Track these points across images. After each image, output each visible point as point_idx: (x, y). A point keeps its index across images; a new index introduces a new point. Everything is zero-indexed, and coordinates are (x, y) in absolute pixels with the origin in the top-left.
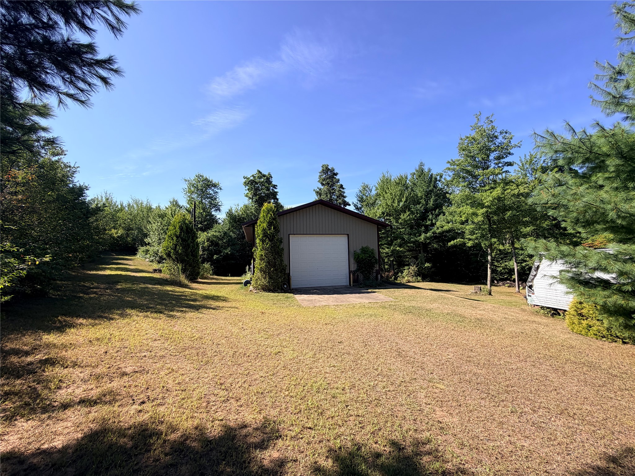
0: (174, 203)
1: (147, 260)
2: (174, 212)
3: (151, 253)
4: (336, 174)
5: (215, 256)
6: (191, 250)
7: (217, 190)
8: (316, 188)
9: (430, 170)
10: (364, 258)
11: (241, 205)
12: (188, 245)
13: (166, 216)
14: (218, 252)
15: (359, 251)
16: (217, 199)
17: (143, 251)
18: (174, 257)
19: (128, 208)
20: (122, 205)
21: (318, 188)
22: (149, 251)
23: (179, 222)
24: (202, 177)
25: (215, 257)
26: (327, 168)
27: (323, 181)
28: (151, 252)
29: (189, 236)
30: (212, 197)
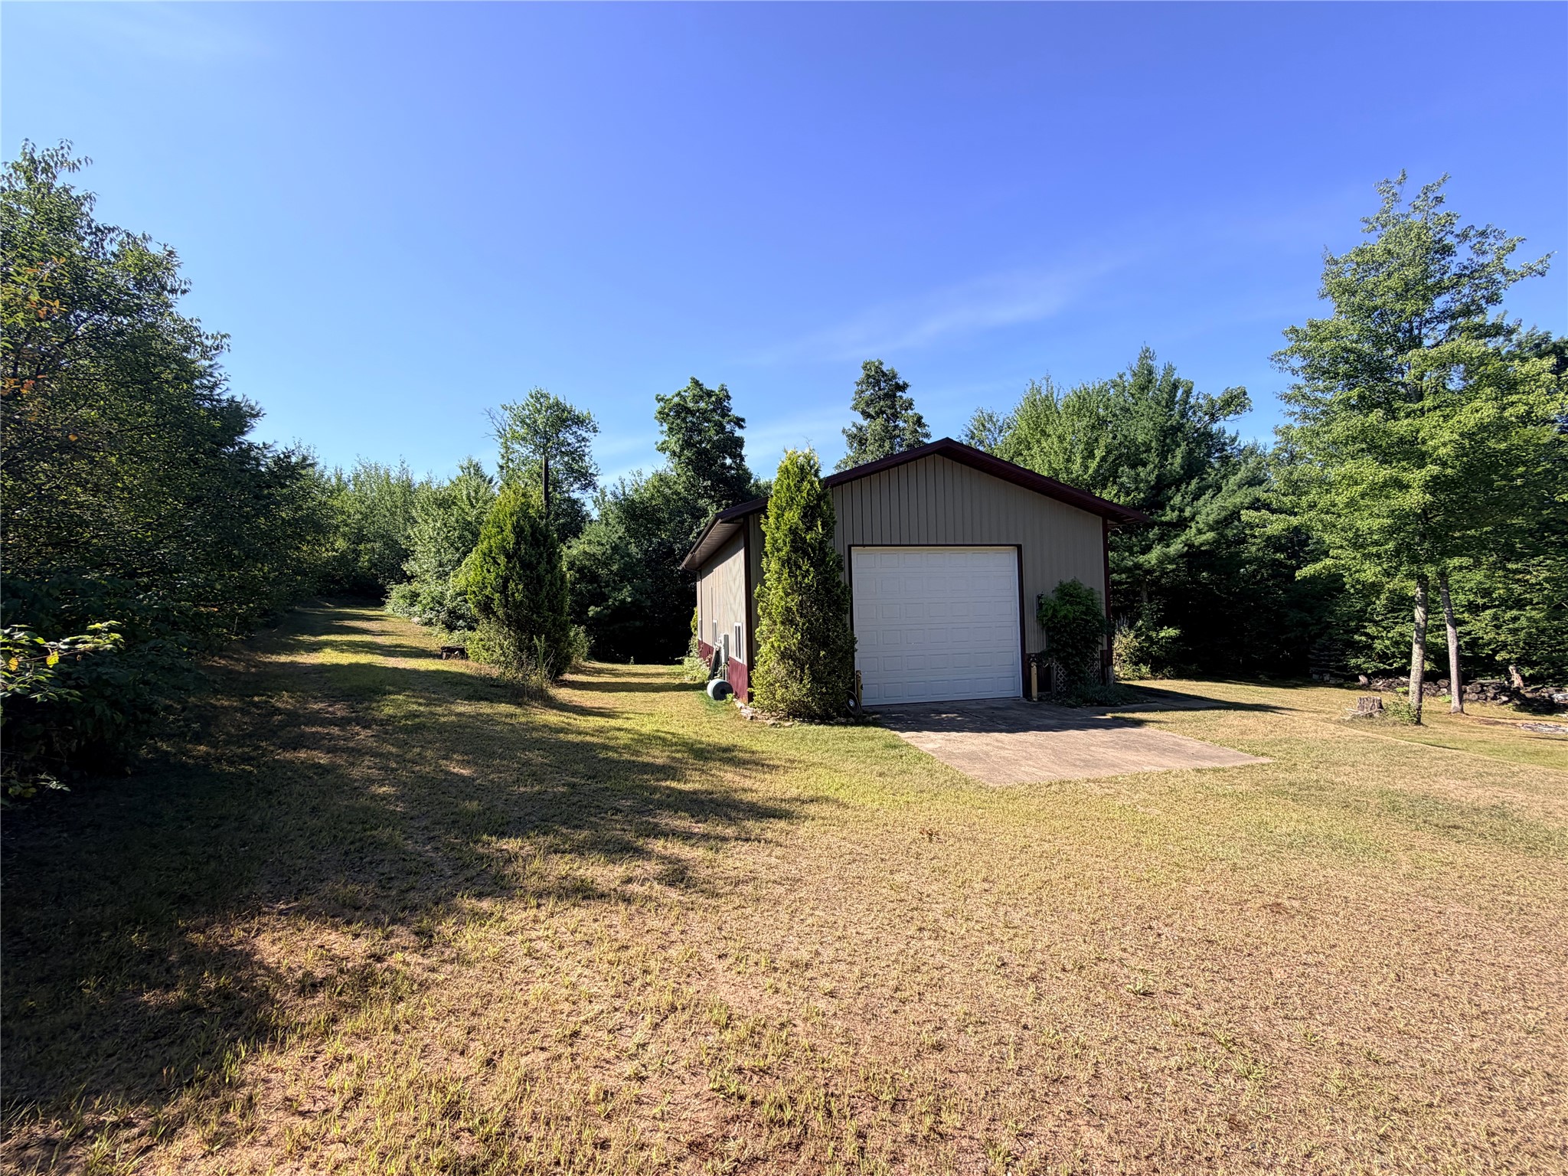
0: (472, 471)
1: (416, 619)
2: (476, 493)
3: (424, 602)
4: (903, 388)
5: (592, 608)
6: (548, 594)
7: (584, 435)
8: (848, 426)
9: (1169, 370)
10: (1071, 616)
11: (648, 473)
12: (540, 580)
13: (454, 503)
14: (599, 598)
15: (1051, 596)
16: (587, 458)
17: (404, 597)
18: (500, 613)
19: (355, 485)
20: (339, 479)
21: (854, 425)
22: (418, 595)
23: (512, 515)
24: (547, 397)
25: (592, 610)
26: (878, 370)
27: (868, 405)
28: (425, 598)
29: (541, 555)
30: (572, 453)
